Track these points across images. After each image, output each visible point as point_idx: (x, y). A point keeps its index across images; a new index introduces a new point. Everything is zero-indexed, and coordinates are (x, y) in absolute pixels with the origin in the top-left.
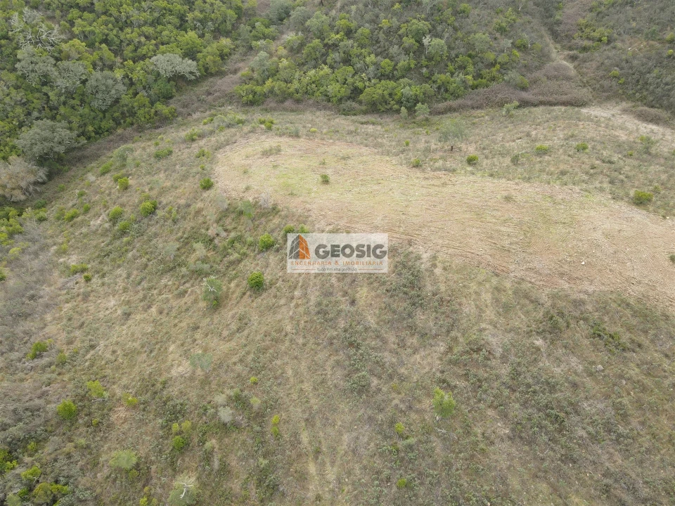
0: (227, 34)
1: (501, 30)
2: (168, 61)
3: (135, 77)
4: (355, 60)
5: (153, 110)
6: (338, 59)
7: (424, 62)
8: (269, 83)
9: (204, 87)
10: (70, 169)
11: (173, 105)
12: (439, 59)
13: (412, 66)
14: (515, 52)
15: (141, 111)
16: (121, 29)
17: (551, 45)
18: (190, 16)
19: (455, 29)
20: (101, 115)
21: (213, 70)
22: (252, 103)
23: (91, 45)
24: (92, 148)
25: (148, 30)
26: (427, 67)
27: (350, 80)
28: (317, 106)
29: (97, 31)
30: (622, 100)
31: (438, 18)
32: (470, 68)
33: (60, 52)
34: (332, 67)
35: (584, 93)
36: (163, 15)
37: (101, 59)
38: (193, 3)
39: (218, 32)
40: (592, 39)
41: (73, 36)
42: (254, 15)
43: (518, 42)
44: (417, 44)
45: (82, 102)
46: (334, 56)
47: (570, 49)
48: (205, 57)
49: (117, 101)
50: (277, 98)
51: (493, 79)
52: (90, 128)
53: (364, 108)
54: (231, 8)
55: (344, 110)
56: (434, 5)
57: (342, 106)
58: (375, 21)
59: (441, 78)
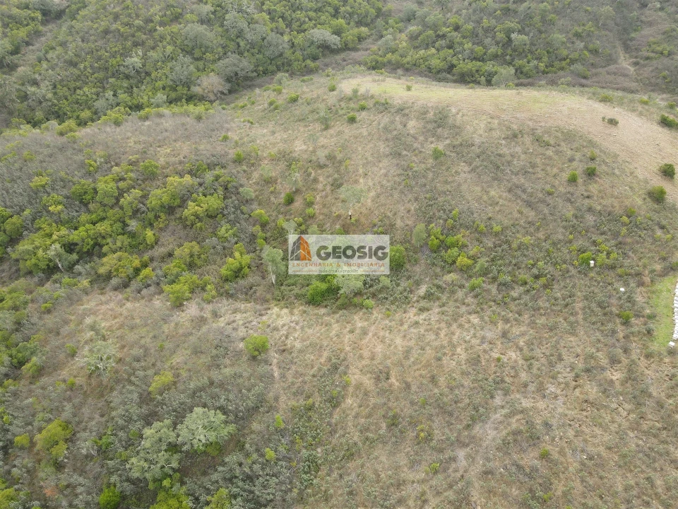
0: (367, 25)
1: (578, 35)
2: (322, 34)
3: (296, 41)
4: (457, 46)
5: (304, 64)
6: (444, 45)
7: (509, 51)
8: (389, 56)
9: (343, 55)
10: (243, 91)
11: (318, 63)
12: (521, 50)
13: (499, 53)
14: (586, 52)
15: (296, 63)
16: (294, 11)
17: (621, 54)
18: (342, 9)
19: (541, 32)
20: (269, 61)
21: (351, 45)
22: (374, 68)
23: (272, 19)
24: (259, 81)
25: (312, 14)
26: (511, 55)
27: (449, 59)
28: (421, 74)
29: (278, 10)
30: (664, 93)
31: (528, 23)
32: (545, 59)
33: (252, 19)
34: (438, 50)
35: (634, 85)
36: (324, 6)
37: (277, 28)
38: (347, 2)
39: (359, 24)
40: (656, 53)
41: (262, 11)
42: (390, 15)
43: (591, 46)
44: (507, 39)
45: (260, 52)
46: (442, 42)
47: (636, 57)
48: (347, 36)
49: (281, 55)
50: (392, 67)
51: (562, 69)
52: (261, 68)
53: (455, 78)
54: (373, 8)
55: (440, 78)
56: (527, 14)
57: (439, 76)
58: (479, 22)
59: (518, 62)
